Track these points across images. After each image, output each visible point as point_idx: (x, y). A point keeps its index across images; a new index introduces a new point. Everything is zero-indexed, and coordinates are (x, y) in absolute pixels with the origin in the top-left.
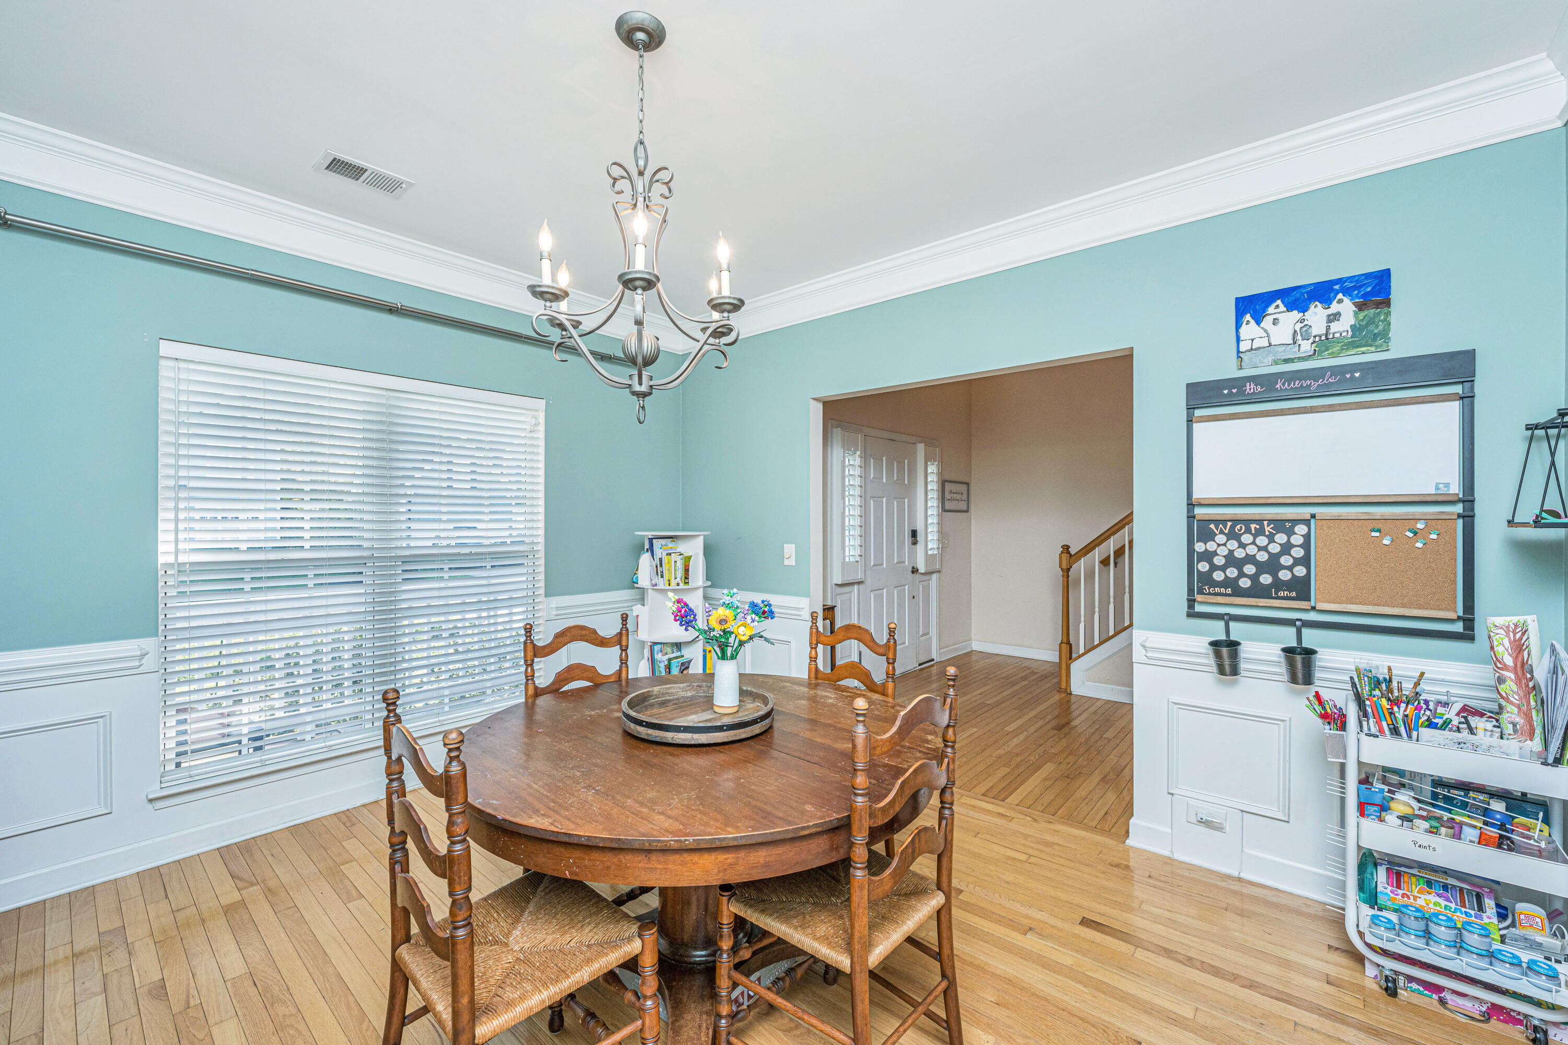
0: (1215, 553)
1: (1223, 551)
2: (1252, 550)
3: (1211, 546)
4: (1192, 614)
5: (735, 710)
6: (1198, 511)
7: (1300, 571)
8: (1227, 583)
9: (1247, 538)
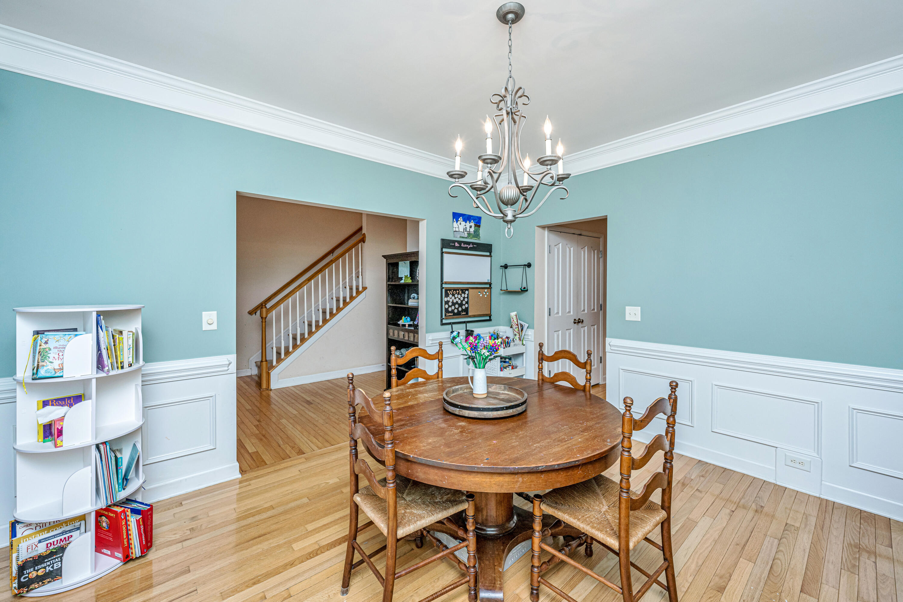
0: (449, 301)
1: (451, 301)
2: (457, 299)
3: (448, 299)
4: (442, 324)
5: (485, 396)
6: (444, 286)
7: (467, 306)
8: (453, 311)
9: (456, 296)
